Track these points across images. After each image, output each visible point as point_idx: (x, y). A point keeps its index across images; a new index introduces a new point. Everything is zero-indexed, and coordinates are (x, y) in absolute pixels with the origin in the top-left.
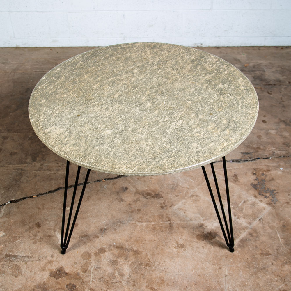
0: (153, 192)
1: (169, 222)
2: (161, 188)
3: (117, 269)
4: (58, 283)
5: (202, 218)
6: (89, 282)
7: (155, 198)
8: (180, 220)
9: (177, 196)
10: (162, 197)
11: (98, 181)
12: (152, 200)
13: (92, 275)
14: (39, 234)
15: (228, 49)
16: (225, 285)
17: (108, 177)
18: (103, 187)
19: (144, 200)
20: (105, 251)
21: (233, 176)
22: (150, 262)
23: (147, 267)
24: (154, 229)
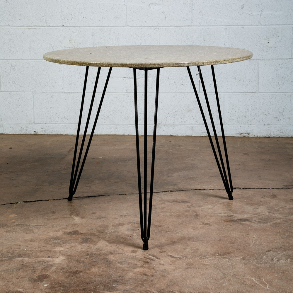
0: (180, 200)
1: (196, 214)
2: (189, 199)
3: (135, 232)
4: (72, 237)
5: (232, 213)
6: (106, 237)
7: (181, 203)
8: (208, 213)
9: (206, 203)
10: (190, 203)
11: (120, 194)
12: (179, 204)
13: (108, 235)
14: (53, 216)
15: (279, 138)
16: (251, 242)
17: (132, 193)
18: (126, 197)
19: (170, 204)
20: (124, 225)
21: (272, 195)
22: (171, 230)
23: (168, 232)
24: (178, 216)
